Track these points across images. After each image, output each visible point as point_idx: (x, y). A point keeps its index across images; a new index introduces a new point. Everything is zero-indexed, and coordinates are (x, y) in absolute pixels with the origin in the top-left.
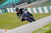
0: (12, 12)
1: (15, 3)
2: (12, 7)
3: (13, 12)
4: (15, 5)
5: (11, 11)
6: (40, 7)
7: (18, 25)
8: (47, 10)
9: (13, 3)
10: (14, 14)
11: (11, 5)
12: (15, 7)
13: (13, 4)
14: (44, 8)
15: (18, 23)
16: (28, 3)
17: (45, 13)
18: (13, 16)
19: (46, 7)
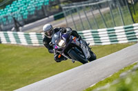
0: (12, 43)
1: (19, 19)
2: (13, 29)
3: (16, 43)
4: (21, 23)
5: (8, 41)
6: (88, 29)
7: (29, 79)
8: (108, 38)
9: (14, 18)
10: (18, 47)
11: (9, 24)
12: (20, 28)
13: (15, 21)
14: (98, 30)
15: (30, 74)
16: (56, 18)
17: (103, 44)
18: (15, 55)
19: (105, 29)
